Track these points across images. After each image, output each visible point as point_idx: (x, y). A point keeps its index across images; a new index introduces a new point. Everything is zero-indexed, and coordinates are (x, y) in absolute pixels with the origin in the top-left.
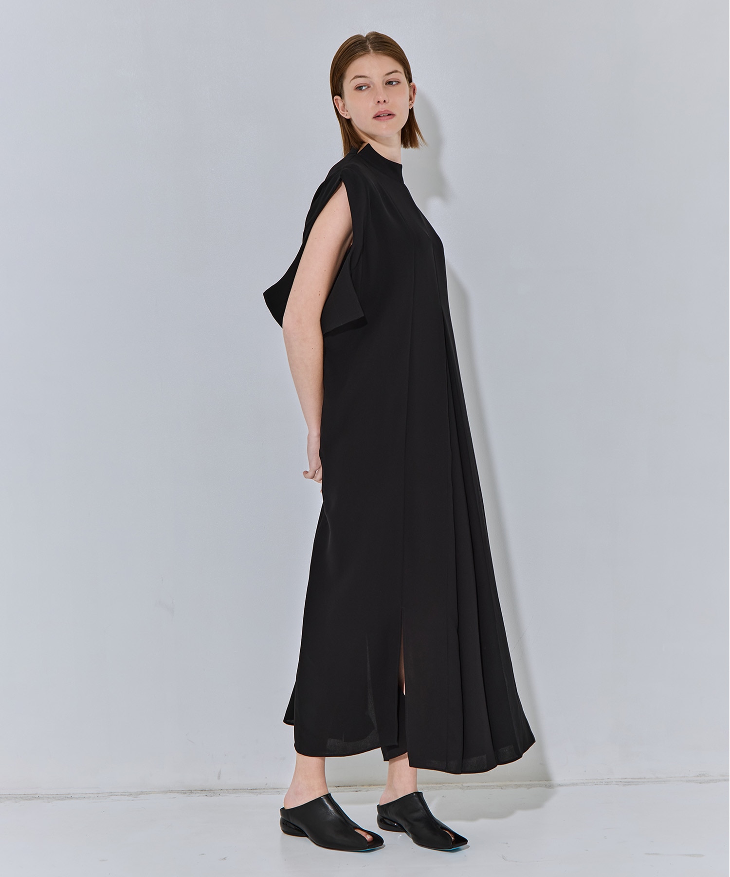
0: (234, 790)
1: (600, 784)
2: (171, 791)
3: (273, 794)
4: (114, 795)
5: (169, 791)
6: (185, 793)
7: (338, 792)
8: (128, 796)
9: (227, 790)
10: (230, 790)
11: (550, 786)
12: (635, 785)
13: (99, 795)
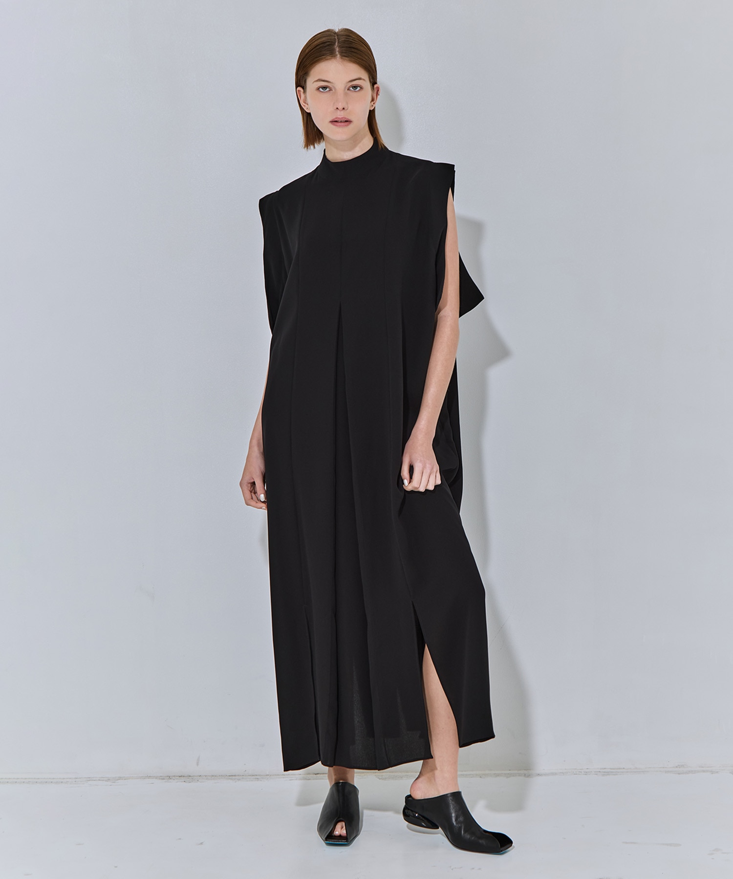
0: (213, 776)
1: (579, 774)
2: (150, 776)
3: (252, 781)
4: (92, 780)
5: (147, 776)
6: (164, 779)
7: (317, 779)
8: (106, 781)
9: (206, 776)
10: (209, 776)
11: (529, 776)
12: (614, 775)
13: (77, 780)
